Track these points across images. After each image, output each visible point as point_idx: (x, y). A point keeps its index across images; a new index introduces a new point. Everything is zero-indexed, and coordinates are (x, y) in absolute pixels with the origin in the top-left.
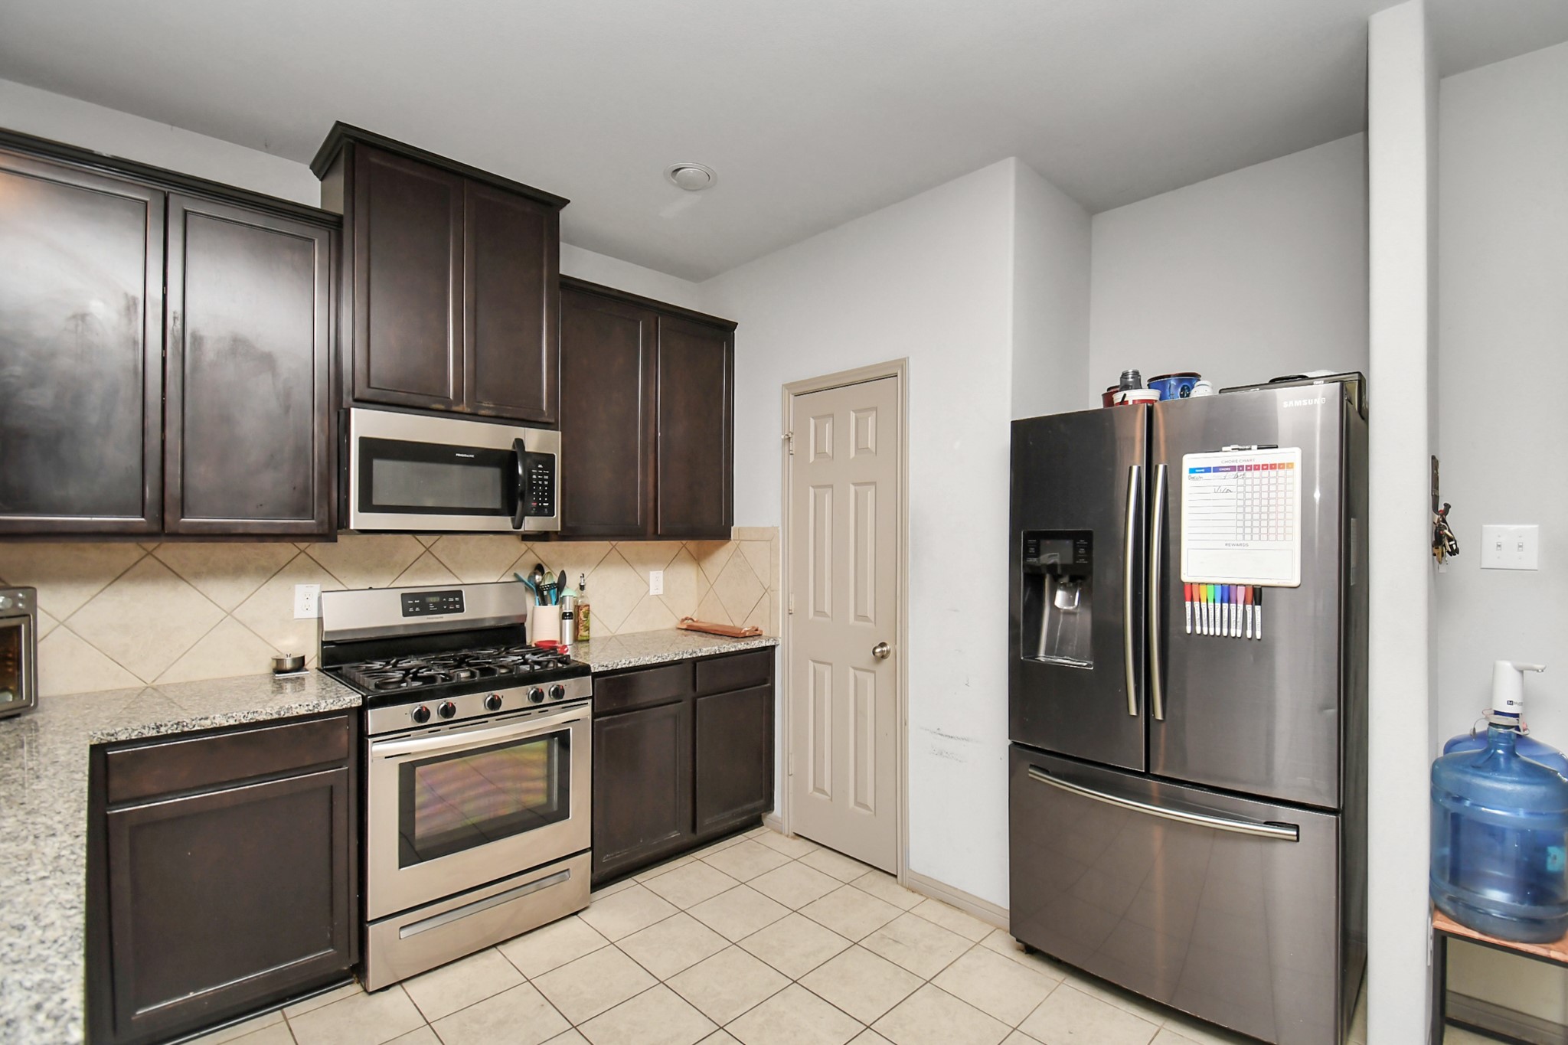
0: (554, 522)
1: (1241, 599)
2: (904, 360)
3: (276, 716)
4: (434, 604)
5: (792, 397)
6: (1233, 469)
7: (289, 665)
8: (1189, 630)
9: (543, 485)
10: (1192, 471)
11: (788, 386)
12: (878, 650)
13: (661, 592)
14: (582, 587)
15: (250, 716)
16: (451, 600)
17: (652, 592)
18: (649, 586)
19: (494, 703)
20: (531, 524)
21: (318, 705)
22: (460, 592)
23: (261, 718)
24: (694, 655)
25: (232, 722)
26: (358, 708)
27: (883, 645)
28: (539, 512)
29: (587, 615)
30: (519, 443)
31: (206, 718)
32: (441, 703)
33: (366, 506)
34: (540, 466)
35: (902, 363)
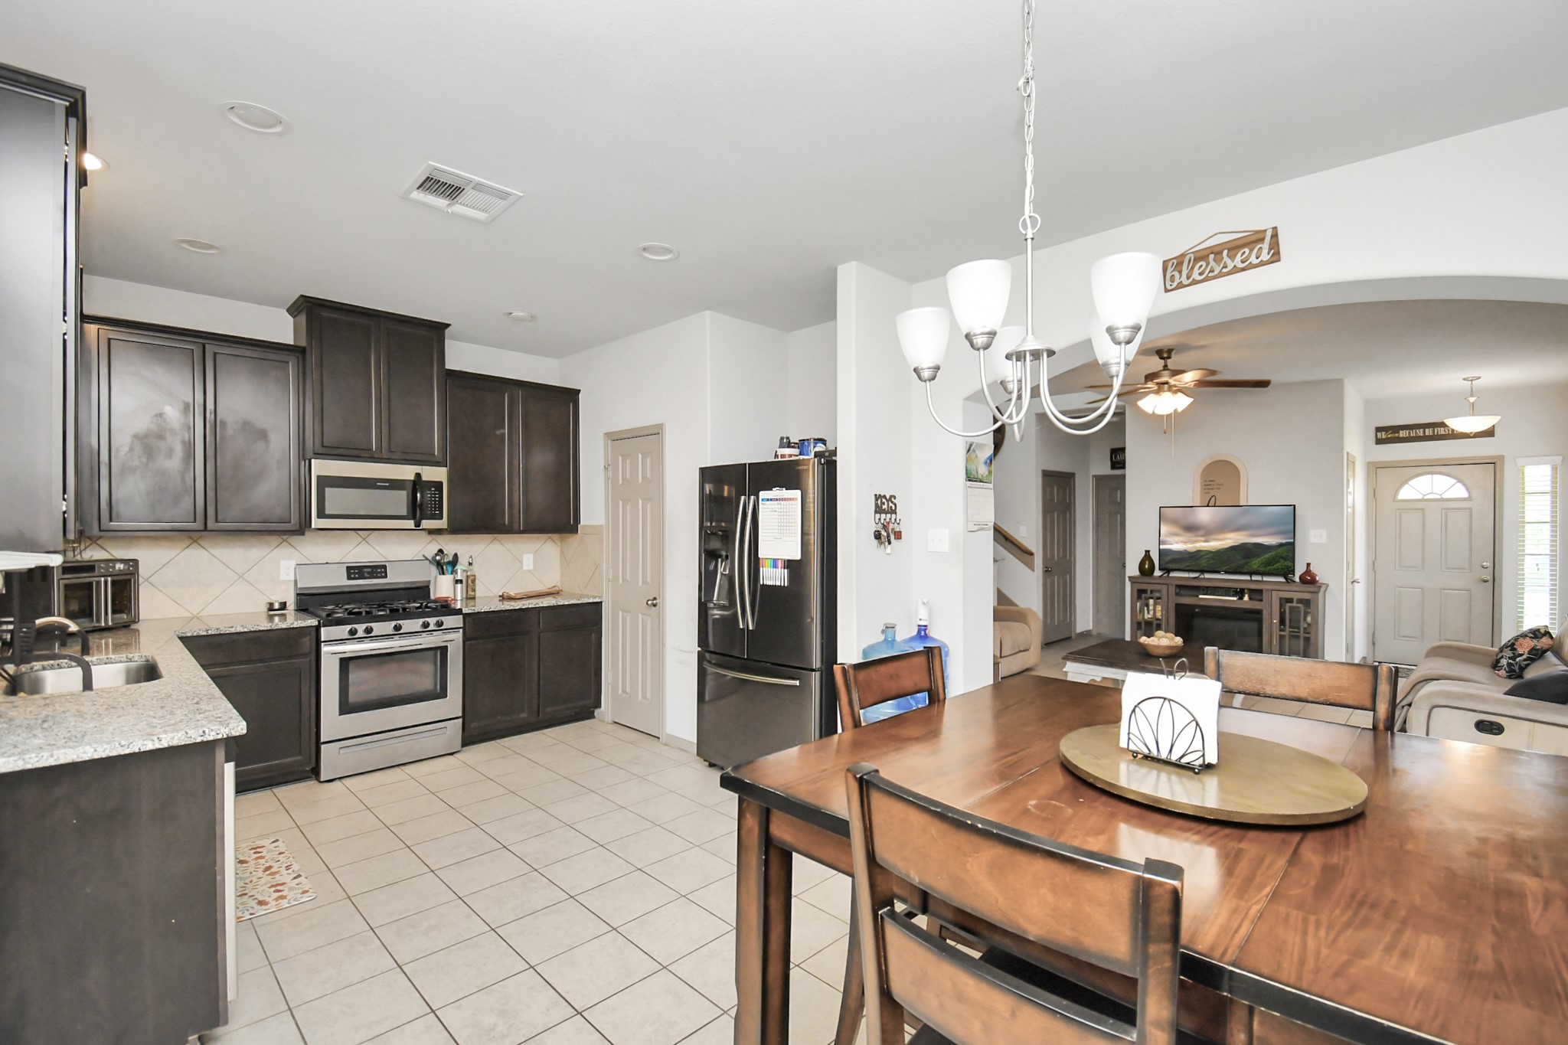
0: (442, 523)
1: (780, 566)
2: (662, 424)
3: (269, 628)
4: (368, 573)
5: (609, 441)
6: (777, 500)
7: (277, 606)
8: (761, 583)
9: (435, 501)
10: (763, 500)
11: (607, 435)
12: (650, 602)
13: (531, 567)
14: (470, 564)
15: (256, 627)
16: (379, 570)
17: (525, 568)
18: (522, 563)
19: (397, 628)
20: (426, 524)
21: (293, 623)
22: (385, 566)
23: (262, 629)
24: (537, 606)
25: (246, 630)
26: (316, 626)
27: (655, 599)
28: (433, 517)
29: (473, 581)
30: (418, 475)
31: (232, 627)
32: (364, 626)
33: (321, 514)
34: (433, 489)
35: (661, 426)
